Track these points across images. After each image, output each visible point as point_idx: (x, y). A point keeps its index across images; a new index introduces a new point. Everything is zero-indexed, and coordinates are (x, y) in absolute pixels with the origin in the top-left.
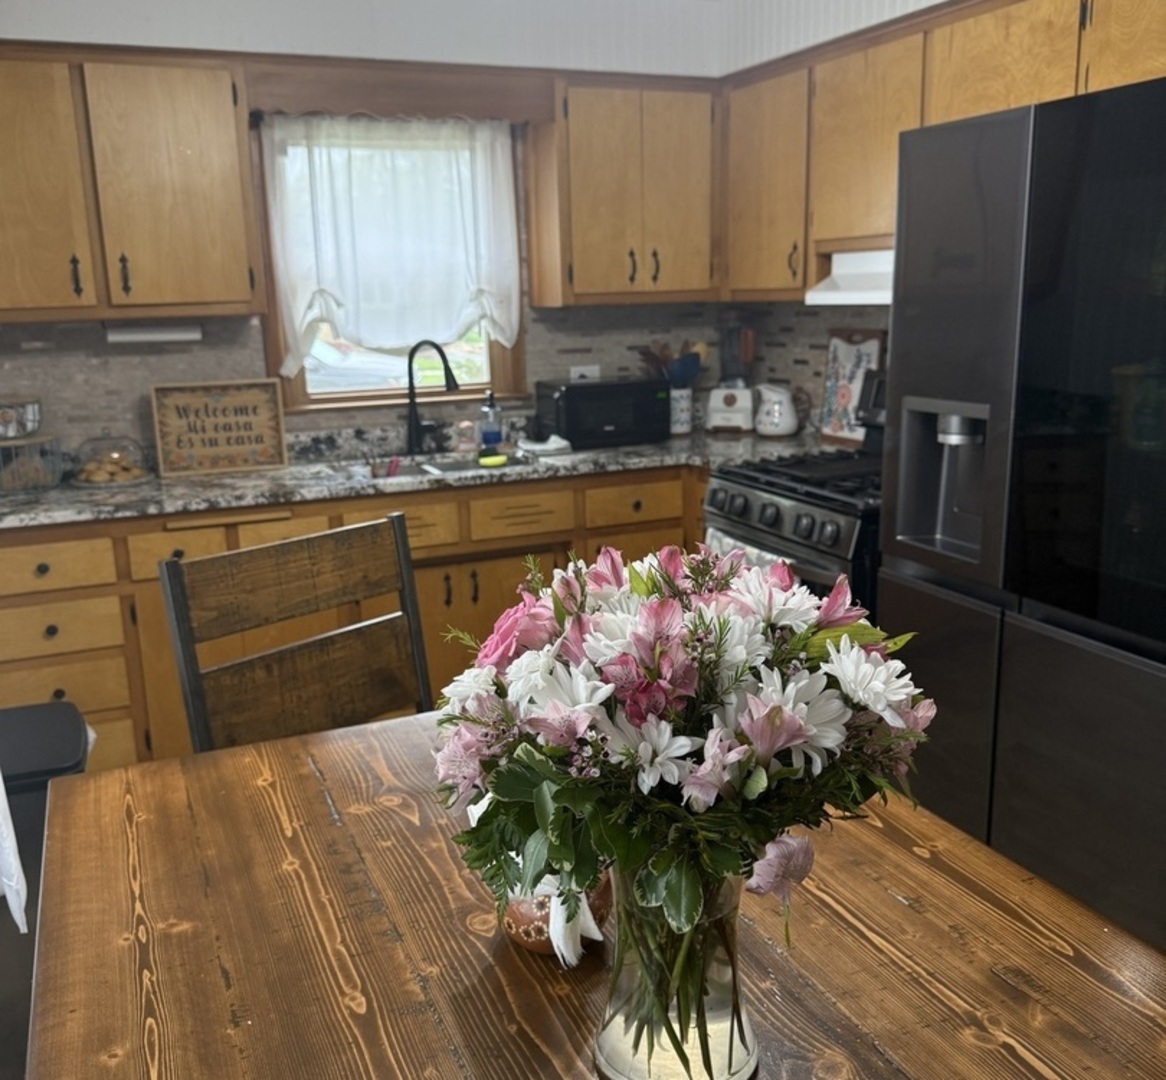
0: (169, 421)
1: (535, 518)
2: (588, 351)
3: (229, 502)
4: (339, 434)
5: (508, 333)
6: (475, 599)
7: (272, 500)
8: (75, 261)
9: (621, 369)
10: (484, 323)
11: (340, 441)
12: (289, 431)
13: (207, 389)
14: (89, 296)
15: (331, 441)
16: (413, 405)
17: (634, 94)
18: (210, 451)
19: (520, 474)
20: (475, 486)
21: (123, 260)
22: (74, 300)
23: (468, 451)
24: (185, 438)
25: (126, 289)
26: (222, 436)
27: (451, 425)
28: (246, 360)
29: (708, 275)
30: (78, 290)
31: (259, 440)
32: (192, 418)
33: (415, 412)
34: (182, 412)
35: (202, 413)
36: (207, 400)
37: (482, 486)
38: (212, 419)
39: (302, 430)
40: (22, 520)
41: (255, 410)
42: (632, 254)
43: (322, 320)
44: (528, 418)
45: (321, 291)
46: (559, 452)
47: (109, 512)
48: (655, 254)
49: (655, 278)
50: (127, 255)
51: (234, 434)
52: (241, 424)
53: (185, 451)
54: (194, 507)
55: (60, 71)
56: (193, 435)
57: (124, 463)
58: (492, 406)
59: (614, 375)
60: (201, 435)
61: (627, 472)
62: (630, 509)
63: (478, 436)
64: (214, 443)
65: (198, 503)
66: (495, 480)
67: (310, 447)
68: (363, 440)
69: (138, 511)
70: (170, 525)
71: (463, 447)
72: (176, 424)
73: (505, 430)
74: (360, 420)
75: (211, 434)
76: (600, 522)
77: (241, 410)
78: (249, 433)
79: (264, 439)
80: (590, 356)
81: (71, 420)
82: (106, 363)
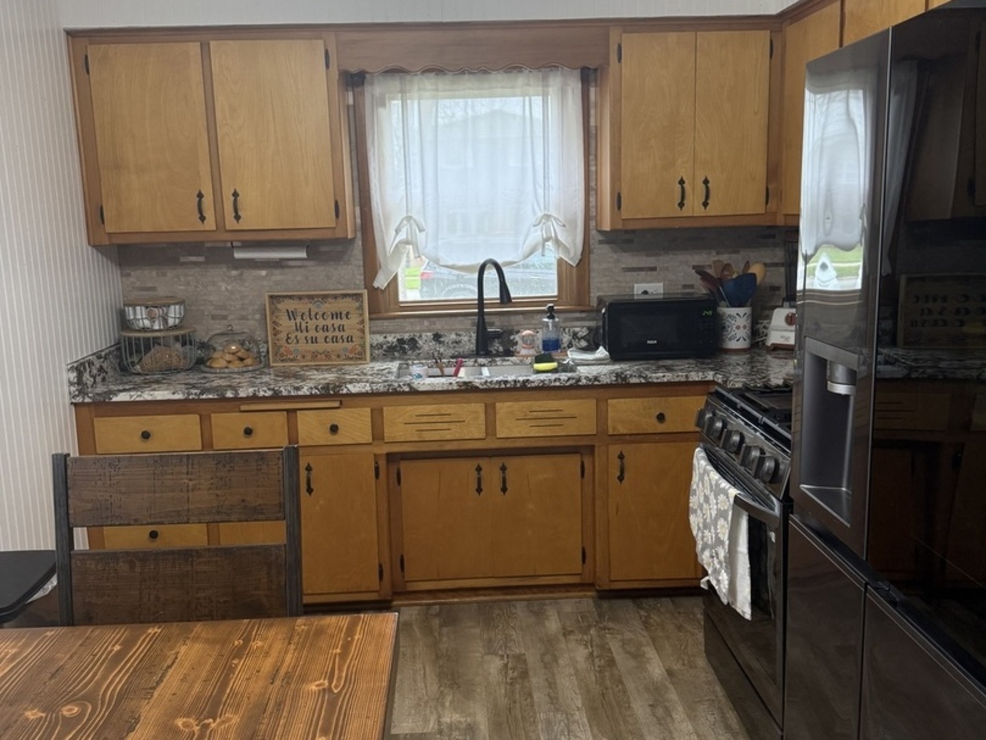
0: (281, 322)
1: (558, 422)
2: (654, 269)
3: (289, 392)
4: (420, 336)
5: (572, 254)
6: (504, 490)
7: (323, 392)
8: (200, 196)
9: (685, 286)
10: (549, 244)
11: (421, 342)
12: (373, 333)
13: (311, 297)
14: (210, 224)
15: (413, 342)
16: (481, 314)
17: (688, 36)
18: (312, 347)
19: (543, 381)
20: (500, 390)
21: (235, 195)
22: (200, 226)
23: (526, 356)
24: (292, 336)
25: (237, 217)
26: (321, 335)
27: (518, 332)
28: (348, 274)
29: (764, 199)
30: (202, 218)
31: (350, 339)
32: (299, 320)
33: (483, 319)
34: (292, 315)
35: (306, 317)
36: (310, 306)
37: (506, 390)
38: (313, 322)
39: (390, 332)
40: (131, 396)
41: (347, 314)
42: (682, 182)
43: (407, 242)
44: (589, 329)
45: (409, 218)
46: (599, 362)
47: (196, 394)
48: (706, 182)
49: (705, 204)
50: (238, 191)
51: (330, 334)
52: (336, 326)
53: (292, 347)
54: (261, 394)
55: (194, 48)
56: (299, 334)
57: (239, 354)
58: (551, 317)
59: (678, 291)
60: (305, 334)
61: (649, 384)
62: (655, 420)
63: (539, 343)
64: (314, 340)
65: (265, 392)
66: (518, 385)
67: (396, 346)
68: (440, 342)
69: (218, 395)
70: (243, 408)
71: (524, 352)
72: (286, 324)
73: (566, 338)
74: (439, 326)
75: (312, 333)
76: (622, 430)
77: (337, 315)
78: (342, 333)
79: (354, 339)
80: (655, 273)
81: (214, 317)
82: (241, 275)
